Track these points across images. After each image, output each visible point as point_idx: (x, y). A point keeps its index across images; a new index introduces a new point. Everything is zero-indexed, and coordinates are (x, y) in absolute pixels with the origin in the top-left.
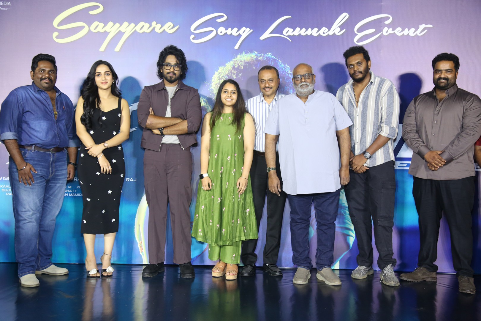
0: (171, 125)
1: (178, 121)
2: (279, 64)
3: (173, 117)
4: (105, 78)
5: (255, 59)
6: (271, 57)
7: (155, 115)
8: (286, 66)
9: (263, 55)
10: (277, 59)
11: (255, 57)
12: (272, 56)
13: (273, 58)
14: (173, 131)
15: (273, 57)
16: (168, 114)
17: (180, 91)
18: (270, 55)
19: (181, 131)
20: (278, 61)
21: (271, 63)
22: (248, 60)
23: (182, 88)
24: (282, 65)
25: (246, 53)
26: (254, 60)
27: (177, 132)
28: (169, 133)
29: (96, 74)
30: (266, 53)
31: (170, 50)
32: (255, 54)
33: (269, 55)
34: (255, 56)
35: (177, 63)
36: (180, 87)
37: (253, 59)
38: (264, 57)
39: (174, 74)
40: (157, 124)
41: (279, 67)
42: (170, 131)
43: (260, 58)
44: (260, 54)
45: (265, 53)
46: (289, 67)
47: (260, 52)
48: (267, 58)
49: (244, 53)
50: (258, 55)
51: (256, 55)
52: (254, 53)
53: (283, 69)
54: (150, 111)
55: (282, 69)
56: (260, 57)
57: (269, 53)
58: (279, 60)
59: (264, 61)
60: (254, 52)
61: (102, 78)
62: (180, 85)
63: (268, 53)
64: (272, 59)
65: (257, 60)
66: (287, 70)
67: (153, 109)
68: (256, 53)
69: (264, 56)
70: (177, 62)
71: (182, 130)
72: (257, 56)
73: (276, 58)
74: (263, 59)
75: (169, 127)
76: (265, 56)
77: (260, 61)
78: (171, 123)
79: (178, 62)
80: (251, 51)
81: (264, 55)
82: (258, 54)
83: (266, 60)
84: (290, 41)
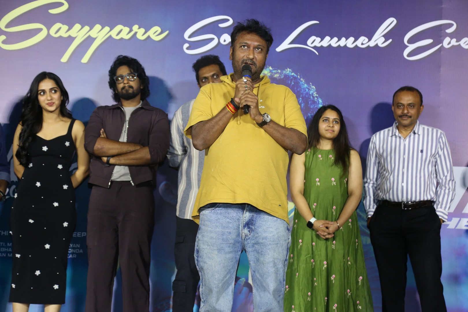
1: (138, 147)
3: (130, 141)
4: (51, 97)
5: (270, 76)
6: (290, 74)
7: (108, 138)
9: (279, 71)
10: (299, 77)
11: (269, 74)
12: (292, 73)
13: (293, 76)
15: (293, 74)
18: (290, 71)
20: (300, 80)
21: (291, 82)
23: (144, 107)
30: (284, 70)
33: (288, 72)
34: (270, 72)
36: (141, 105)
38: (281, 74)
39: (131, 87)
40: (109, 149)
43: (276, 76)
45: (283, 69)
46: (314, 87)
47: (276, 67)
48: (286, 76)
50: (274, 71)
51: (271, 71)
53: (307, 90)
54: (101, 133)
56: (276, 73)
58: (301, 78)
59: (281, 79)
61: (47, 98)
63: (287, 69)
67: (104, 131)
68: (271, 68)
70: (131, 71)
72: (272, 73)
73: (298, 75)
74: (279, 76)
76: (283, 73)
77: (275, 79)
78: (128, 150)
81: (281, 72)
82: (274, 70)
84: (317, 54)
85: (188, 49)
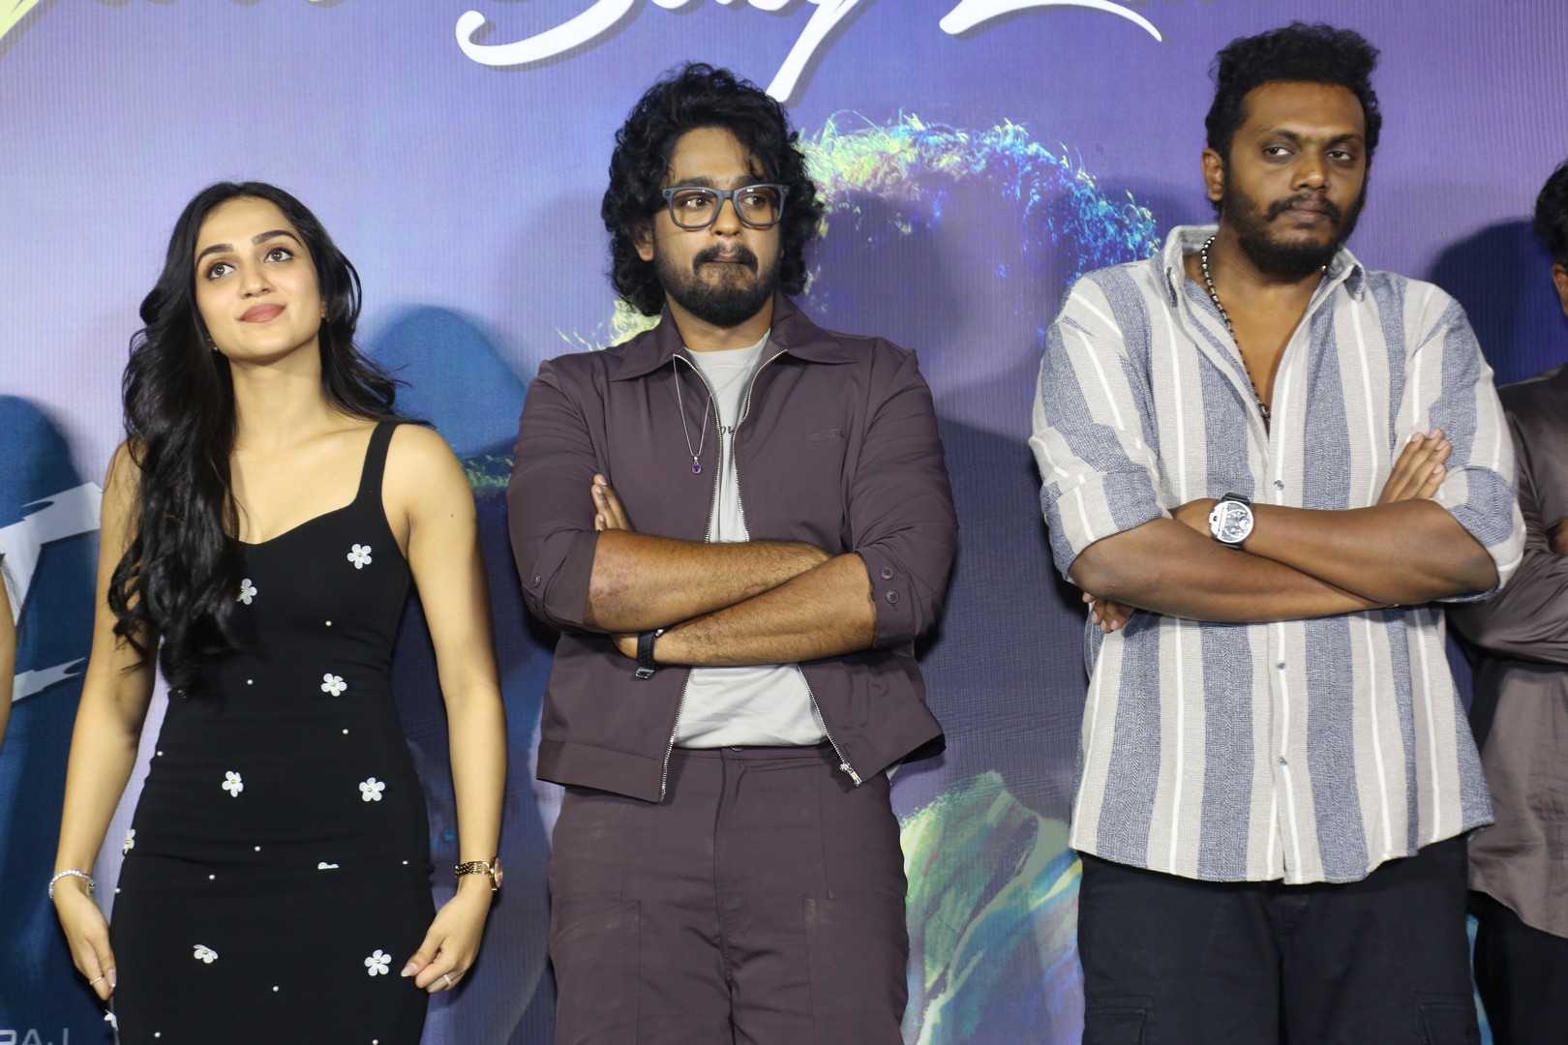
0: (758, 589)
1: (804, 561)
2: (1079, 201)
3: (765, 535)
4: (264, 279)
5: (912, 167)
6: (1020, 149)
7: (637, 529)
8: (1129, 212)
9: (962, 137)
10: (1064, 162)
11: (910, 156)
12: (1027, 143)
13: (1036, 156)
14: (756, 634)
15: (1033, 148)
16: (728, 521)
17: (790, 372)
18: (1017, 135)
19: (814, 635)
20: (1069, 176)
21: (1025, 189)
22: (862, 178)
23: (797, 353)
24: (1103, 203)
25: (843, 130)
26: (905, 174)
27: (783, 639)
28: (729, 648)
29: (204, 264)
30: (987, 127)
31: (690, 101)
32: (912, 132)
33: (1009, 140)
34: (913, 145)
35: (753, 178)
36: (782, 346)
37: (894, 170)
38: (972, 154)
39: (745, 258)
40: (656, 589)
41: (1077, 217)
42: (737, 635)
43: (948, 162)
44: (941, 130)
45: (980, 124)
46: (1148, 214)
47: (942, 119)
48: (996, 160)
49: (831, 126)
50: (933, 140)
51: (917, 139)
52: (902, 127)
53: (1111, 229)
54: (599, 502)
55: (1104, 231)
56: (946, 150)
57: (1009, 127)
58: (1076, 167)
59: (971, 179)
60: (905, 122)
61: (242, 284)
62: (781, 330)
63: (1002, 124)
64: (1028, 168)
65: (922, 172)
66: (1138, 238)
67: (610, 484)
68: (917, 124)
69: (970, 150)
70: (752, 169)
71: (818, 628)
72: (927, 146)
73: (1059, 155)
74: (966, 164)
75: (727, 612)
76: (980, 147)
77: (943, 177)
78: (757, 579)
79: (759, 170)
80: (883, 116)
81: (970, 142)
82: (933, 132)
83: (985, 173)
84: (1158, 37)
85: (477, 37)
